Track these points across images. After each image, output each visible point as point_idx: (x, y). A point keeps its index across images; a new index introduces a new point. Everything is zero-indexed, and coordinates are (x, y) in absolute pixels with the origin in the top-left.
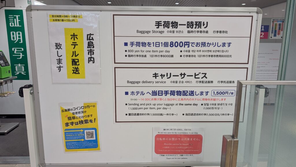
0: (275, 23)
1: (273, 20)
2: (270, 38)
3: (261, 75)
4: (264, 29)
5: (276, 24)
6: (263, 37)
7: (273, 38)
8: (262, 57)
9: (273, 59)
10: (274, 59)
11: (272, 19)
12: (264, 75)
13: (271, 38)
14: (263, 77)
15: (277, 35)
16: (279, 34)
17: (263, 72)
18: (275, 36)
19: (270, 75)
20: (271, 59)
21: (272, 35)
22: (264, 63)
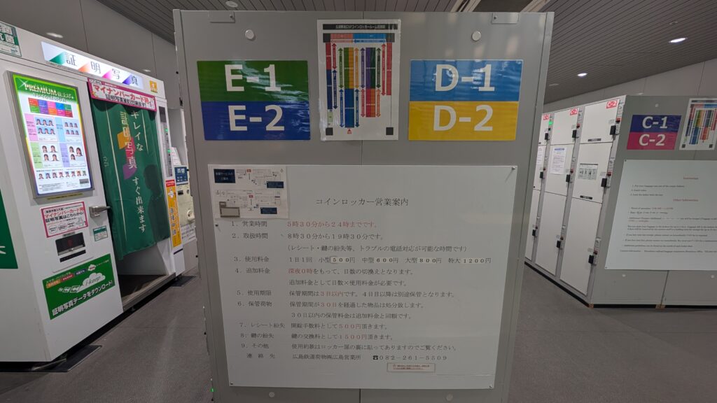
0: (697, 109)
1: (693, 101)
2: (681, 148)
3: (650, 238)
4: (667, 125)
5: (700, 111)
6: (663, 145)
7: (690, 147)
8: (657, 195)
9: (683, 200)
10: (686, 200)
11: (691, 100)
12: (658, 238)
13: (683, 149)
14: (653, 243)
15: (700, 141)
16: (704, 138)
17: (654, 232)
18: (694, 141)
19: (672, 238)
20: (678, 200)
21: (686, 140)
22: (659, 211)
